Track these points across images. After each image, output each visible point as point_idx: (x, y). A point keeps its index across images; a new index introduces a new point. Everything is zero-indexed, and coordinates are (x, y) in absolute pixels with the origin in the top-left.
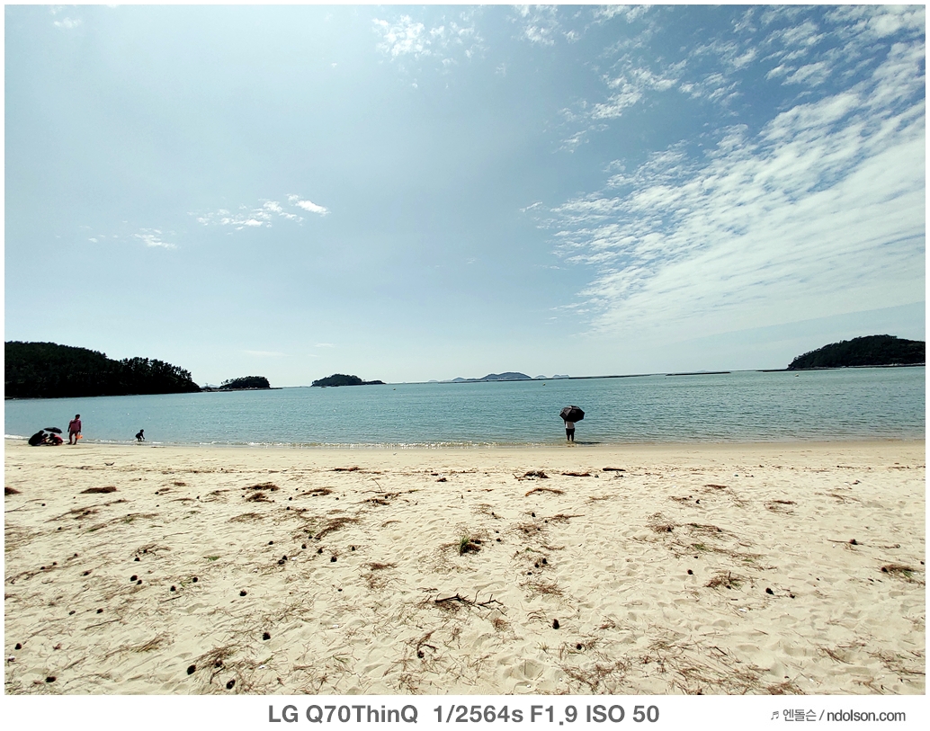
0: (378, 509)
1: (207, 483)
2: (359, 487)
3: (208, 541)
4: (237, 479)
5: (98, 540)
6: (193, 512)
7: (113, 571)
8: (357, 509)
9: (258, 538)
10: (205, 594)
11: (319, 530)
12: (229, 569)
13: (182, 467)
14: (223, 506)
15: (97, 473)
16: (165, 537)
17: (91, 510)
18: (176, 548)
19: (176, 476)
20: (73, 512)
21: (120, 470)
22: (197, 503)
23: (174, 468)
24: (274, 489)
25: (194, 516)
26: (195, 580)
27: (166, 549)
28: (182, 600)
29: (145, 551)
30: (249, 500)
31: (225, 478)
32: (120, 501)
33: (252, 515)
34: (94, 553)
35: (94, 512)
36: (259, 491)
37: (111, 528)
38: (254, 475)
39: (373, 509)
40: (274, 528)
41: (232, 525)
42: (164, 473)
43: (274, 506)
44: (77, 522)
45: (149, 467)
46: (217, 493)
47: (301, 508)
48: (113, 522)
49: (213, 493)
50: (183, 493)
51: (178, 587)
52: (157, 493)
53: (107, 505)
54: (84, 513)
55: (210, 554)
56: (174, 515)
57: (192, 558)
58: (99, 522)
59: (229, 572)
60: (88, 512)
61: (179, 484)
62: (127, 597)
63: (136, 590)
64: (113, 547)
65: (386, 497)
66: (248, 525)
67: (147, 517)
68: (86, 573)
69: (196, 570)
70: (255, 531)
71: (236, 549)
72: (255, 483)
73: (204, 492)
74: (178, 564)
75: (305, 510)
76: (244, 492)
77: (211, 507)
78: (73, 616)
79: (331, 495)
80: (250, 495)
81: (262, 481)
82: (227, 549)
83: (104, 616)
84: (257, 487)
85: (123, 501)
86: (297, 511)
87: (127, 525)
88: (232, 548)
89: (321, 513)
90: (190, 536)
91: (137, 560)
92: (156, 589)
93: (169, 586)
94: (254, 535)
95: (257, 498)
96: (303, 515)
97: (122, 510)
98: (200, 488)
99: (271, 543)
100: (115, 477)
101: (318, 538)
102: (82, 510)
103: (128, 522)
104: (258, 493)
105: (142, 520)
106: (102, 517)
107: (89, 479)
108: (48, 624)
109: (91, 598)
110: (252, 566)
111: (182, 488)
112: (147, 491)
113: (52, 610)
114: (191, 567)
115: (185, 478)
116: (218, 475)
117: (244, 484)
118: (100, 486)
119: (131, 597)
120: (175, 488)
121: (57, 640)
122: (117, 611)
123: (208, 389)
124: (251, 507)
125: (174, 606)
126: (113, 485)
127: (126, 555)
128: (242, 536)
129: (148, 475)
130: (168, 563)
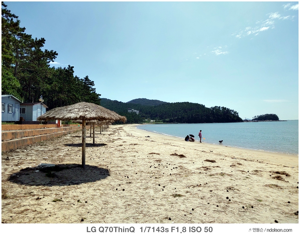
1: (251, 165)
3: (256, 192)
4: (266, 167)
5: (213, 180)
6: (247, 178)
7: (220, 193)
9: (282, 198)
10: (258, 215)
12: (268, 208)
13: (239, 157)
14: (260, 178)
15: (208, 154)
16: (237, 185)
17: (209, 168)
18: (242, 191)
19: (237, 160)
20: (203, 167)
21: (215, 154)
22: (248, 174)
23: (236, 156)
24: (287, 175)
25: (247, 179)
26: (252, 207)
27: (238, 190)
28: (248, 214)
29: (230, 189)
30: (274, 178)
31: (259, 165)
32: (218, 167)
33: (277, 186)
34: (212, 184)
35: (210, 169)
36: (279, 175)
37: (216, 176)
38: (275, 166)
41: (266, 188)
42: (232, 158)
43: (288, 184)
44: (205, 171)
45: (226, 155)
46: (257, 171)
48: (217, 174)
49: (255, 171)
50: (241, 168)
51: (245, 208)
52: (231, 166)
53: (214, 167)
54: (207, 169)
55: (258, 198)
56: (239, 177)
57: (250, 197)
58: (212, 173)
59: (268, 209)
60: (208, 169)
61: (240, 164)
62: (226, 204)
63: (228, 203)
64: (218, 184)
66: (275, 190)
67: (229, 175)
68: (211, 191)
69: (252, 203)
70: (279, 194)
71: (270, 199)
72: (276, 170)
73: (251, 170)
74: (243, 198)
76: (271, 174)
77: (255, 177)
78: (209, 205)
80: (274, 176)
81: (280, 170)
82: (266, 199)
83: (219, 209)
84: (277, 173)
85: (219, 167)
87: (222, 177)
88: (267, 199)
90: (247, 187)
91: (228, 191)
92: (236, 205)
93: (242, 206)
95: (278, 178)
97: (219, 171)
98: (249, 168)
99: (289, 202)
100: (214, 157)
102: (206, 167)
103: (222, 175)
104: (279, 176)
105: (227, 176)
106: (213, 172)
107: (206, 156)
108: (201, 205)
109: (214, 200)
110: (279, 211)
111: (240, 166)
112: (227, 164)
113: (202, 200)
114: (249, 201)
115: (242, 162)
116: (256, 163)
117: (270, 170)
118: (210, 159)
119: (228, 205)
120: (238, 165)
121: (205, 211)
122: (223, 208)
123: (247, 121)
124: (275, 182)
125: (245, 215)
126: (214, 160)
127: (223, 188)
128: (272, 194)
129: (226, 158)
130: (240, 196)
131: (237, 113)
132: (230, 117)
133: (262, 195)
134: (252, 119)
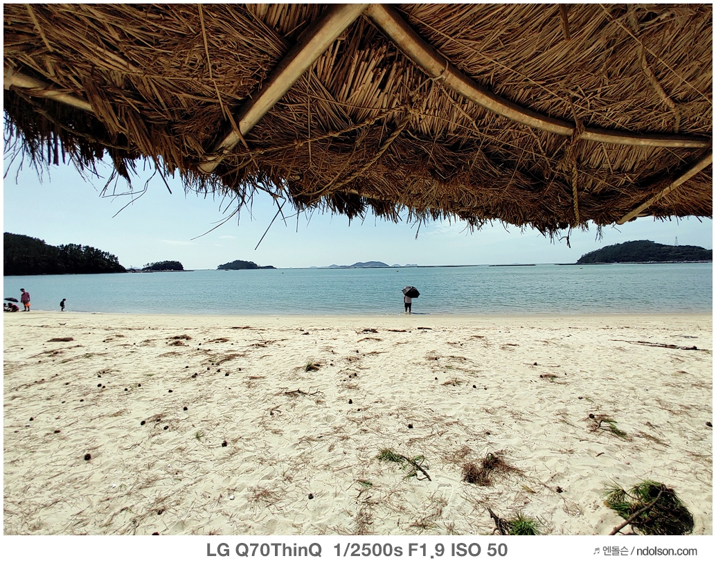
0: (258, 349)
1: (139, 335)
2: (248, 338)
3: (145, 367)
4: (162, 333)
5: (69, 367)
6: (132, 352)
7: (84, 382)
8: (245, 350)
9: (179, 365)
10: (147, 392)
11: (218, 360)
12: (161, 380)
13: (119, 326)
14: (153, 349)
15: (55, 330)
16: (115, 365)
17: (59, 351)
19: (116, 331)
20: (46, 352)
21: (71, 328)
22: (134, 347)
23: (113, 327)
24: (188, 338)
25: (133, 354)
26: (140, 385)
27: (117, 371)
28: (133, 395)
29: (104, 372)
30: (171, 345)
31: (152, 333)
32: (78, 346)
33: (174, 353)
34: (69, 373)
35: (61, 352)
36: (178, 340)
37: (77, 361)
38: (173, 331)
39: (255, 349)
40: (189, 360)
41: (160, 358)
42: (107, 330)
43: (188, 348)
44: (50, 358)
45: (94, 326)
46: (148, 341)
47: (207, 349)
48: (78, 357)
49: (145, 341)
50: (123, 341)
51: (129, 389)
52: (104, 341)
53: (70, 348)
54: (55, 353)
55: (148, 373)
56: (119, 354)
57: (136, 375)
59: (161, 382)
60: (57, 353)
61: (120, 336)
62: (98, 394)
63: (102, 391)
64: (82, 371)
65: (265, 343)
66: (171, 359)
67: (100, 355)
68: (67, 384)
69: (139, 381)
70: (176, 361)
71: (165, 369)
72: (175, 335)
73: (138, 341)
74: (126, 379)
75: (209, 350)
76: (167, 341)
77: (145, 349)
78: (64, 404)
79: (228, 342)
80: (171, 342)
81: (180, 334)
82: (158, 371)
83: (85, 403)
84: (176, 338)
85: (81, 346)
86: (204, 350)
87: (87, 359)
88: (162, 371)
89: (220, 352)
90: (132, 365)
91: (99, 376)
92: (115, 390)
93: (124, 388)
94: (176, 364)
95: (177, 344)
96: (208, 353)
97: (81, 352)
98: (135, 338)
99: (187, 367)
100: (70, 332)
101: (218, 364)
102: (52, 351)
103: (88, 357)
104: (177, 341)
105: (97, 357)
106: (68, 355)
107: (50, 333)
108: (49, 408)
109: (75, 394)
110: (176, 379)
111: (122, 338)
112: (96, 340)
113: (49, 401)
114: (136, 380)
115: (123, 333)
116: (147, 331)
117: (167, 336)
118: (60, 337)
119: (101, 394)
120: (117, 338)
121: (56, 415)
122: (92, 400)
123: (133, 270)
124: (173, 349)
125: (128, 398)
126: (71, 336)
127: (92, 375)
128: (167, 364)
129: (95, 331)
130: (120, 378)
131: (116, 259)
132: (102, 264)
133: (154, 368)
134: (142, 268)
